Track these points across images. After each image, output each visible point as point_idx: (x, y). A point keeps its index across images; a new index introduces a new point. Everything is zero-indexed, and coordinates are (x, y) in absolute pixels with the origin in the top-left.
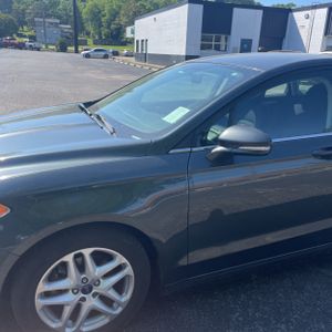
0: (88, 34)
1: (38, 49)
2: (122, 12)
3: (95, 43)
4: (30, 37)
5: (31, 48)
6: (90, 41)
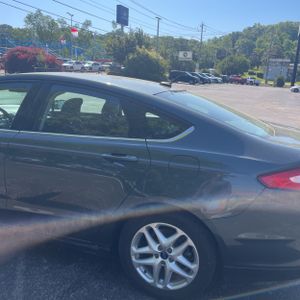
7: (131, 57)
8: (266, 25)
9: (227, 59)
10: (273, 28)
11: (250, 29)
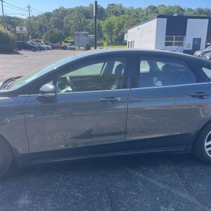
0: (105, 39)
1: (74, 49)
2: (125, 25)
3: (108, 44)
4: (71, 43)
5: (70, 49)
6: (105, 43)
9: (48, 32)
11: (57, 10)
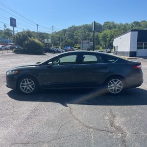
0: (101, 45)
4: (78, 48)
6: (101, 48)
7: (27, 42)
8: (77, 26)
9: (64, 41)
10: (80, 27)
11: (71, 27)
